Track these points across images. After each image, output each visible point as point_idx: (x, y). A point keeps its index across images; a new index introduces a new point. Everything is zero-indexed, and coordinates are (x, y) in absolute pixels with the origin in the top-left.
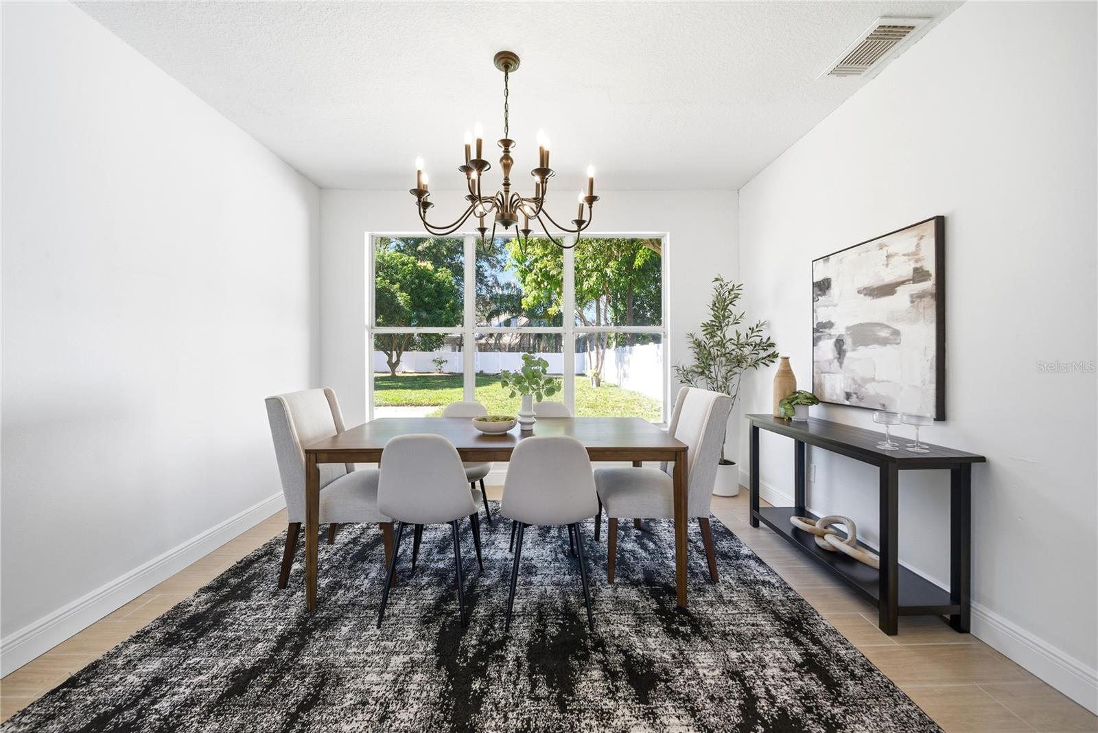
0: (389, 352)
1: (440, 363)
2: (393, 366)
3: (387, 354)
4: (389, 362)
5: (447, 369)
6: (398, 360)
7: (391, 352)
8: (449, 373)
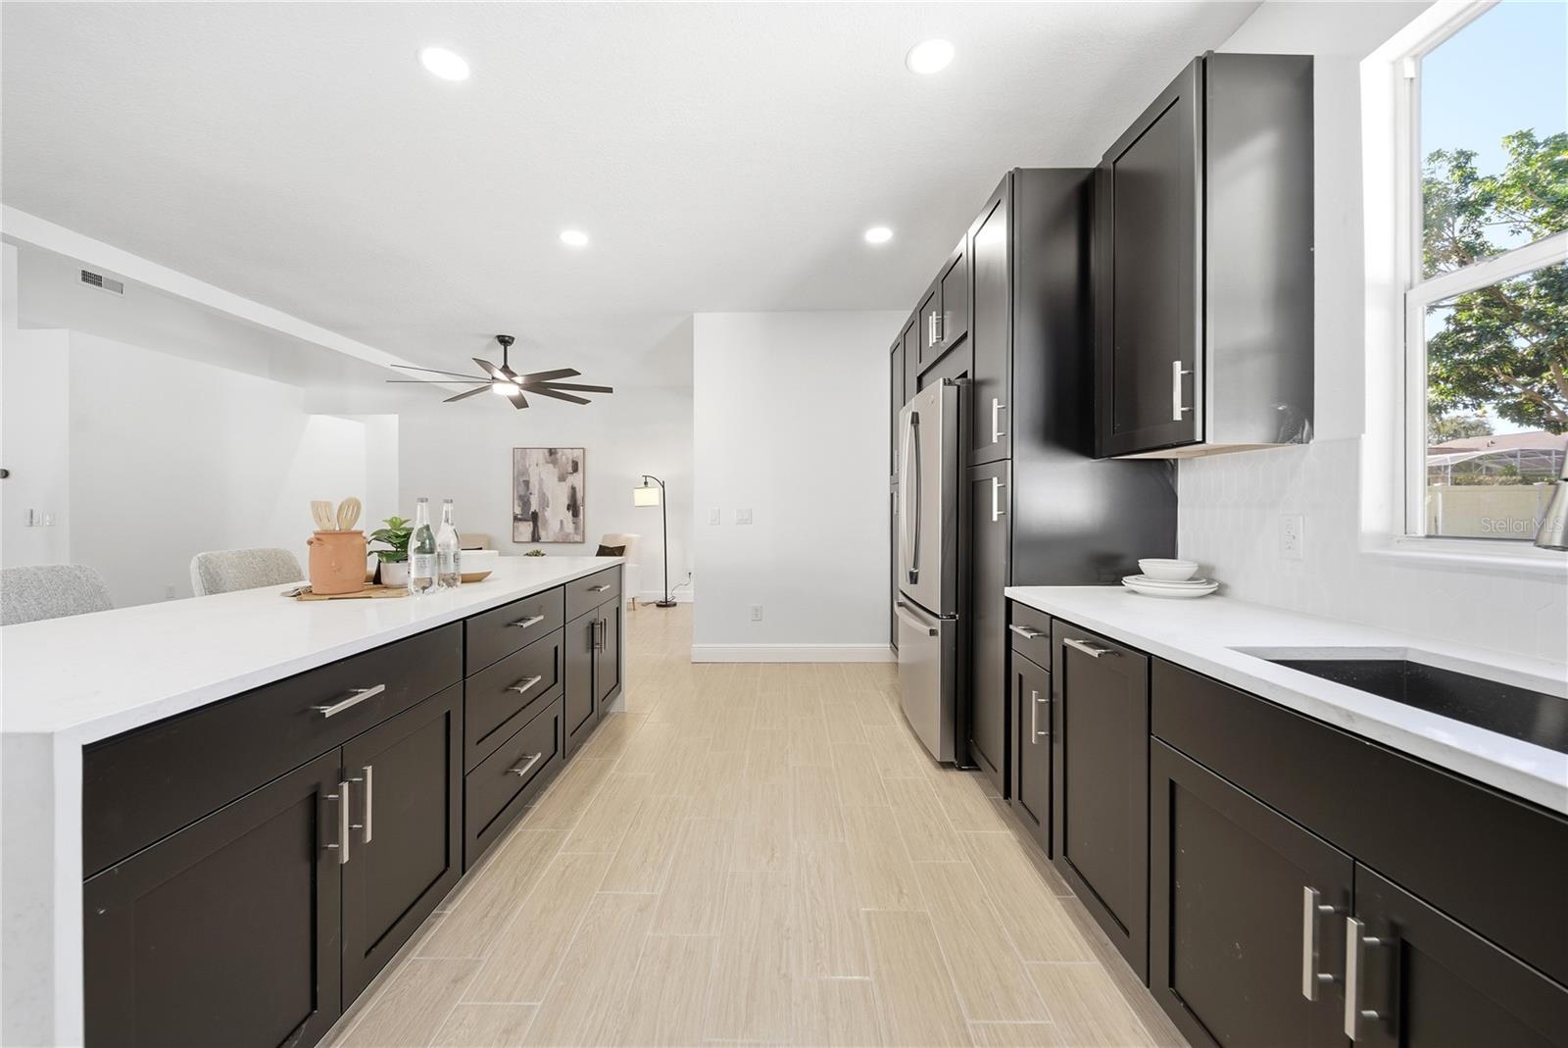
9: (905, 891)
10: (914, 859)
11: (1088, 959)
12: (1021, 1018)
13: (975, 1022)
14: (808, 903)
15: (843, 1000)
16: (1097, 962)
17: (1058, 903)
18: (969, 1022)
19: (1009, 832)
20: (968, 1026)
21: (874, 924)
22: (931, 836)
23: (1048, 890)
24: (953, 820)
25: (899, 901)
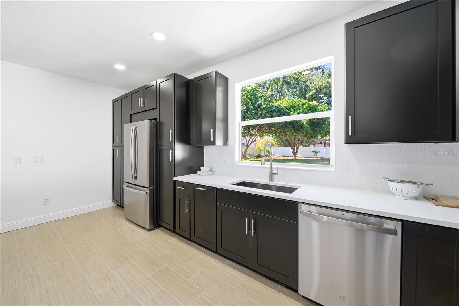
0: (293, 147)
1: (316, 152)
2: (295, 154)
3: (292, 148)
4: (293, 152)
5: (319, 155)
6: (297, 152)
7: (294, 147)
8: (321, 158)
9: (158, 265)
10: (156, 256)
11: (202, 254)
12: (197, 272)
13: (189, 279)
14: (132, 284)
15: (159, 297)
16: (203, 254)
17: (192, 247)
18: (188, 280)
19: (175, 238)
20: (188, 281)
21: (155, 277)
22: (157, 249)
23: (189, 246)
24: (160, 242)
25: (158, 268)
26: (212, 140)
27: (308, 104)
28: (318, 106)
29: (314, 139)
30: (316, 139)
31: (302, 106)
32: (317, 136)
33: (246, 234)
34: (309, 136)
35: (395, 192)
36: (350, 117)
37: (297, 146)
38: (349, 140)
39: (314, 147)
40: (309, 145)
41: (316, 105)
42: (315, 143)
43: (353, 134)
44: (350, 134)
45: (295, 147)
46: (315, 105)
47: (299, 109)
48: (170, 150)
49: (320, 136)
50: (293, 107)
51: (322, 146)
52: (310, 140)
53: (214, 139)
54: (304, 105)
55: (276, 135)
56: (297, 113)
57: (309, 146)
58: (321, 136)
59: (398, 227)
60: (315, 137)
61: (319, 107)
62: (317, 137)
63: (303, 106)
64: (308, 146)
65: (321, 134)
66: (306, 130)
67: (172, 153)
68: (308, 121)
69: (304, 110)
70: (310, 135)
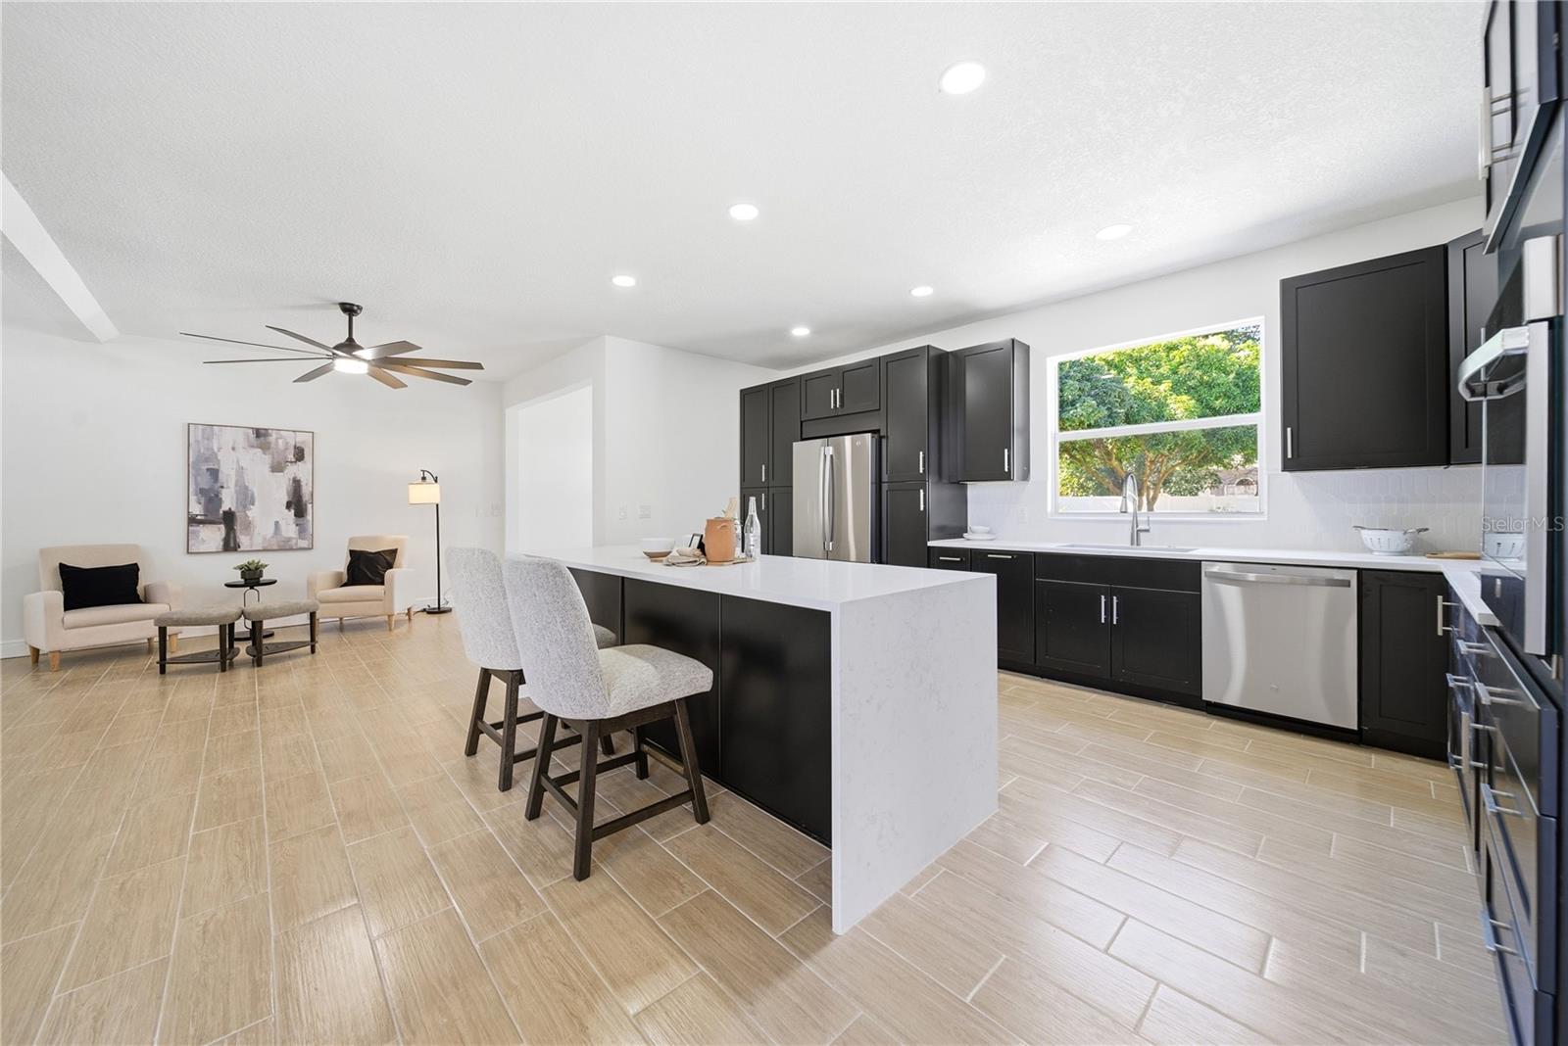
26: (1006, 470)
27: (1190, 347)
28: (1231, 350)
29: (1215, 467)
30: (1225, 467)
31: (1168, 356)
32: (1225, 457)
33: (1103, 621)
34: (1196, 457)
35: (1370, 545)
36: (1289, 430)
37: (1152, 493)
38: (1289, 465)
39: (1218, 494)
40: (1197, 489)
41: (1222, 348)
42: (1220, 483)
43: (1295, 456)
44: (1290, 456)
45: (1144, 498)
46: (1218, 351)
47: (1158, 367)
48: (922, 491)
49: (1238, 458)
50: (1136, 361)
51: (1246, 492)
52: (1203, 471)
53: (1009, 469)
54: (1176, 352)
55: (1072, 456)
56: (1150, 380)
57: (1196, 494)
58: (1244, 457)
59: (1353, 576)
60: (1219, 461)
61: (1234, 356)
62: (1226, 461)
63: (1171, 355)
64: (1192, 493)
65: (1243, 449)
66: (1184, 437)
67: (925, 496)
68: (1194, 407)
69: (1177, 367)
70: (1200, 452)
